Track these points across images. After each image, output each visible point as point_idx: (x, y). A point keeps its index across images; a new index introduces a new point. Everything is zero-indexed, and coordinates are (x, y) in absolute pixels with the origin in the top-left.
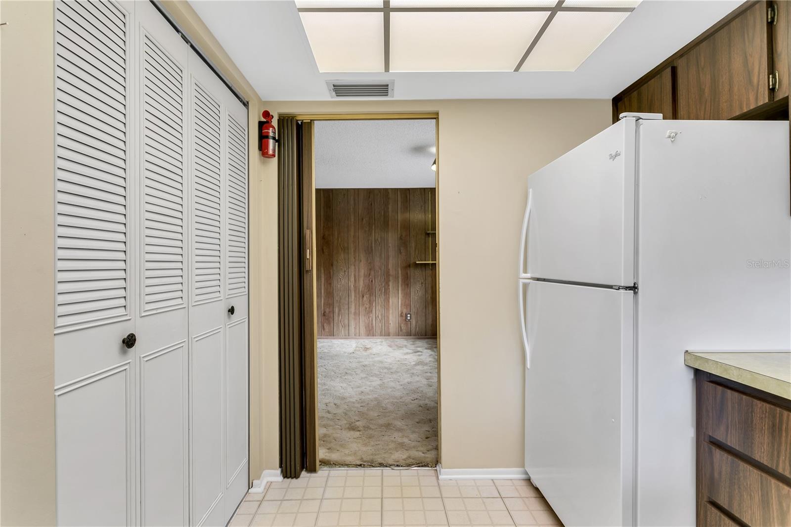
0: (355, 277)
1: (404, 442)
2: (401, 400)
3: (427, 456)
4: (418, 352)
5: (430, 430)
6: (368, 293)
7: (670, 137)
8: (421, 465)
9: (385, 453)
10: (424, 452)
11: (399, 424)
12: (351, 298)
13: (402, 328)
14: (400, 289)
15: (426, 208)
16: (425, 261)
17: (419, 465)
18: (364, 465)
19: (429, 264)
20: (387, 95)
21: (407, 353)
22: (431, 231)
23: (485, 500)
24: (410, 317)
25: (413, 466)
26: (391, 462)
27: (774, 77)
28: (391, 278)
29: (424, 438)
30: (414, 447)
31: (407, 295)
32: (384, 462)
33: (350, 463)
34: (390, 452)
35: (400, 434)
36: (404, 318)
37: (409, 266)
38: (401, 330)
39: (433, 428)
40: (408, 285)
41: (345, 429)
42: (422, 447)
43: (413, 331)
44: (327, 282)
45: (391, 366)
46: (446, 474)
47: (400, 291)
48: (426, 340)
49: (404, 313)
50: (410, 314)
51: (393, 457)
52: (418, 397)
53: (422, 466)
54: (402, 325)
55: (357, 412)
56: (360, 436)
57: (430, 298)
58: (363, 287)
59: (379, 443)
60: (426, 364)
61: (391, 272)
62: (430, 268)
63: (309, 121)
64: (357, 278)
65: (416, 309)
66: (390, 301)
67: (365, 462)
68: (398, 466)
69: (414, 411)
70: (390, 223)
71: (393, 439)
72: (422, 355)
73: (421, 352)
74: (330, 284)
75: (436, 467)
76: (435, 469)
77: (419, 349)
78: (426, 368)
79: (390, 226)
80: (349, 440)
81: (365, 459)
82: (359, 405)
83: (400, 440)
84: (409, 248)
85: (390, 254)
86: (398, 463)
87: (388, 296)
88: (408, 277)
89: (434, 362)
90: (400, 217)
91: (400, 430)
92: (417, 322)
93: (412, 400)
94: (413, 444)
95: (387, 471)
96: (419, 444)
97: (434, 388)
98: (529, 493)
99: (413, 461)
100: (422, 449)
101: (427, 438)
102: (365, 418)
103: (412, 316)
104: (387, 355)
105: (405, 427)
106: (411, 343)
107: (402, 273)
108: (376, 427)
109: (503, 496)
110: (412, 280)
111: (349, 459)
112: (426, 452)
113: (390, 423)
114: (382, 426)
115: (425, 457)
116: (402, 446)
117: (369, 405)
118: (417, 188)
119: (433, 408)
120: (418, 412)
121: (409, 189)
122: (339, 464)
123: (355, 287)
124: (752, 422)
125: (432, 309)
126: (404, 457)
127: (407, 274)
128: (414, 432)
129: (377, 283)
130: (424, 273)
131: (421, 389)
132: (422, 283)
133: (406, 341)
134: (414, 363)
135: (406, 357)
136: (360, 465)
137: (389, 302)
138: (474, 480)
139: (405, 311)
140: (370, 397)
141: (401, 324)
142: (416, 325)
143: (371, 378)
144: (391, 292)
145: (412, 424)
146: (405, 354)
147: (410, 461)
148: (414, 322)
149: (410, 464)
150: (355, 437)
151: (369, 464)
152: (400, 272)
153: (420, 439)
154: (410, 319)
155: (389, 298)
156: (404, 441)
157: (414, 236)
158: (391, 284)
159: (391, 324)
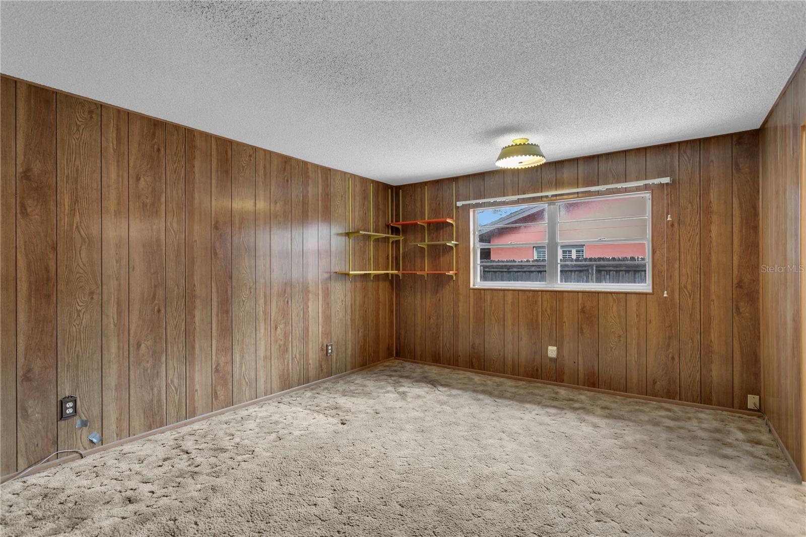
0: (265, 297)
6: (282, 322)
12: (260, 333)
13: (323, 367)
15: (347, 199)
24: (331, 349)
31: (328, 319)
36: (325, 352)
37: (330, 277)
38: (322, 370)
43: (334, 369)
44: (222, 307)
49: (325, 345)
50: (332, 345)
54: (323, 363)
57: (349, 320)
58: (276, 313)
61: (311, 288)
64: (268, 298)
65: (337, 336)
66: (310, 329)
70: (310, 214)
74: (227, 312)
79: (310, 218)
88: (328, 294)
92: (338, 355)
103: (333, 347)
107: (322, 289)
110: (332, 297)
118: (338, 171)
121: (329, 169)
123: (265, 312)
127: (328, 290)
129: (294, 305)
130: (344, 286)
132: (342, 301)
139: (325, 343)
141: (321, 361)
142: (337, 360)
148: (335, 356)
152: (320, 287)
154: (332, 352)
158: (310, 304)
159: (311, 365)
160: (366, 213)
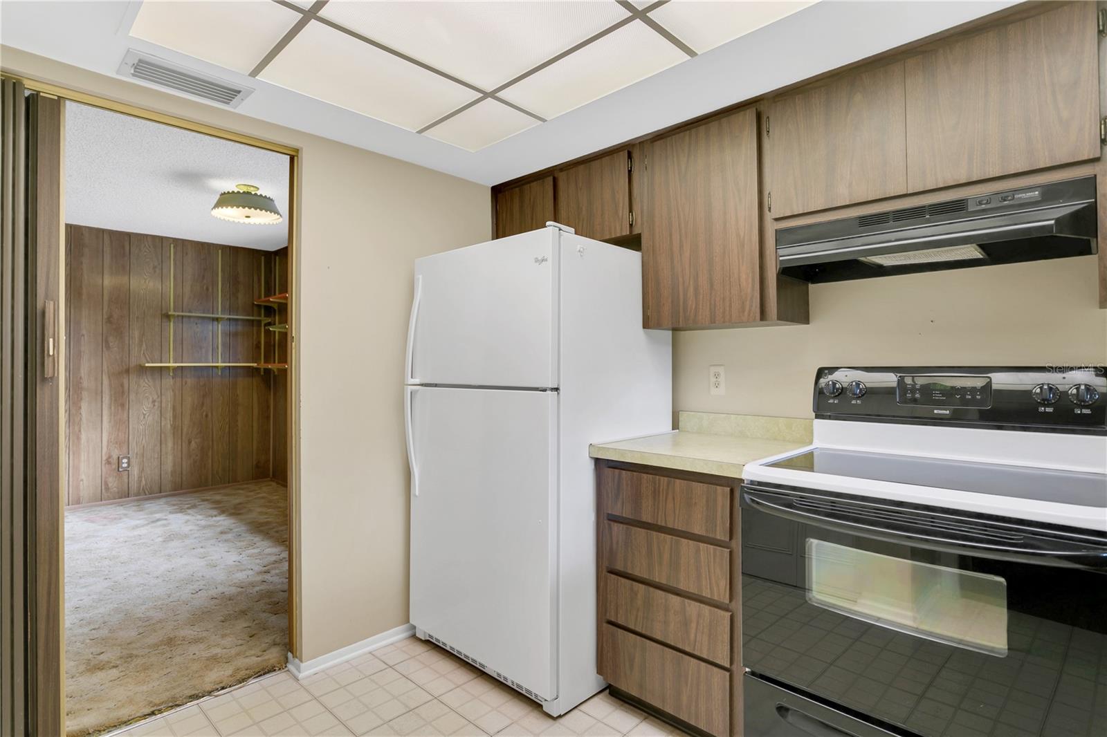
1: (217, 654)
2: (171, 599)
3: (266, 657)
4: (158, 520)
5: (250, 625)
7: (579, 251)
8: (262, 672)
9: (190, 679)
10: (259, 654)
11: (188, 632)
13: (110, 485)
14: (106, 412)
15: (164, 271)
16: (161, 362)
17: (259, 674)
18: (159, 710)
19: (168, 368)
20: (228, 103)
21: (137, 527)
22: (175, 311)
23: (372, 677)
24: (129, 463)
25: (250, 679)
26: (208, 688)
27: (632, 215)
28: (85, 394)
29: (248, 639)
30: (238, 654)
31: (121, 424)
32: (196, 692)
33: (130, 718)
34: (197, 675)
35: (202, 646)
36: (115, 466)
37: (128, 371)
38: (107, 489)
39: (254, 620)
40: (123, 405)
41: (81, 673)
42: (252, 649)
43: (134, 486)
45: (114, 553)
46: (309, 668)
47: (105, 418)
48: (164, 500)
49: (115, 457)
50: (129, 458)
51: (207, 679)
52: (201, 587)
53: (264, 674)
54: (110, 480)
55: (88, 641)
56: (122, 674)
57: (168, 426)
59: (169, 670)
60: (186, 536)
61: (85, 384)
62: (171, 374)
63: (56, 98)
65: (142, 447)
66: (83, 436)
67: (159, 705)
68: (223, 688)
69: (206, 608)
70: (84, 291)
71: (191, 656)
72: (169, 524)
73: (166, 519)
75: (286, 667)
76: (287, 669)
77: (158, 516)
78: (187, 542)
79: (84, 297)
80: (103, 687)
81: (157, 701)
82: (86, 630)
83: (206, 654)
84: (127, 338)
85: (83, 349)
86: (222, 685)
87: (77, 428)
88: (123, 392)
89: (198, 530)
90: (108, 281)
91: (197, 641)
92: (142, 471)
93: (192, 594)
94: (233, 651)
95: (206, 702)
96: (243, 648)
97: (222, 567)
98: (420, 649)
99: (248, 672)
100: (253, 652)
101: (251, 637)
102: (114, 645)
103: (132, 460)
104: (94, 536)
105: (205, 634)
106: (135, 508)
107: (110, 385)
108: (147, 651)
109: (391, 664)
110: (132, 396)
111: (124, 713)
112: (261, 653)
113: (171, 636)
114: (155, 646)
115: (263, 661)
116: (215, 659)
117: (109, 623)
118: (147, 235)
119: (237, 595)
120: (214, 607)
121: (129, 235)
122: (108, 728)
124: (640, 492)
125: (174, 444)
126: (230, 672)
127: (122, 385)
128: (223, 636)
130: (158, 382)
131: (200, 574)
132: (154, 401)
133: (121, 508)
134: (160, 539)
135: (136, 533)
136: (153, 713)
137: (79, 438)
138: (347, 662)
139: (115, 455)
140: (102, 610)
141: (106, 478)
142: (140, 478)
143: (82, 581)
144: (84, 420)
145: (215, 626)
146: (133, 529)
147: (243, 673)
148: (135, 471)
149: (244, 677)
150: (113, 678)
151: (170, 704)
152: (106, 382)
153: (240, 642)
154: (128, 466)
155: (80, 431)
156: (214, 652)
157: (137, 318)
158: (84, 406)
159: (85, 482)
160: (207, 289)
